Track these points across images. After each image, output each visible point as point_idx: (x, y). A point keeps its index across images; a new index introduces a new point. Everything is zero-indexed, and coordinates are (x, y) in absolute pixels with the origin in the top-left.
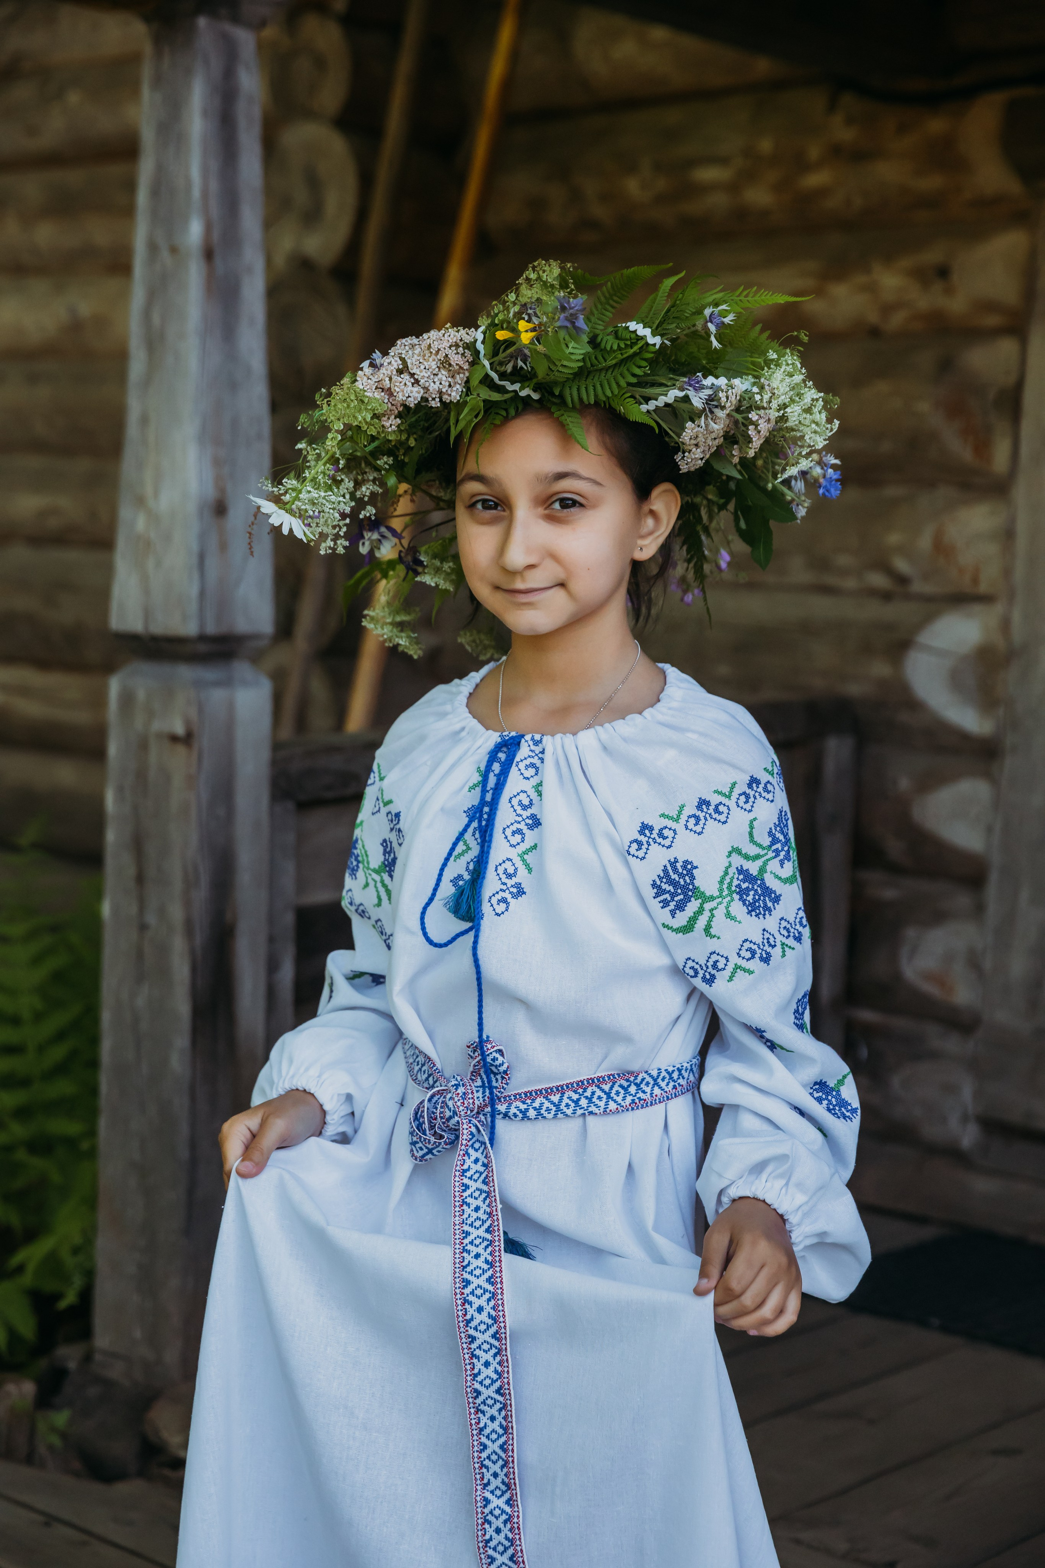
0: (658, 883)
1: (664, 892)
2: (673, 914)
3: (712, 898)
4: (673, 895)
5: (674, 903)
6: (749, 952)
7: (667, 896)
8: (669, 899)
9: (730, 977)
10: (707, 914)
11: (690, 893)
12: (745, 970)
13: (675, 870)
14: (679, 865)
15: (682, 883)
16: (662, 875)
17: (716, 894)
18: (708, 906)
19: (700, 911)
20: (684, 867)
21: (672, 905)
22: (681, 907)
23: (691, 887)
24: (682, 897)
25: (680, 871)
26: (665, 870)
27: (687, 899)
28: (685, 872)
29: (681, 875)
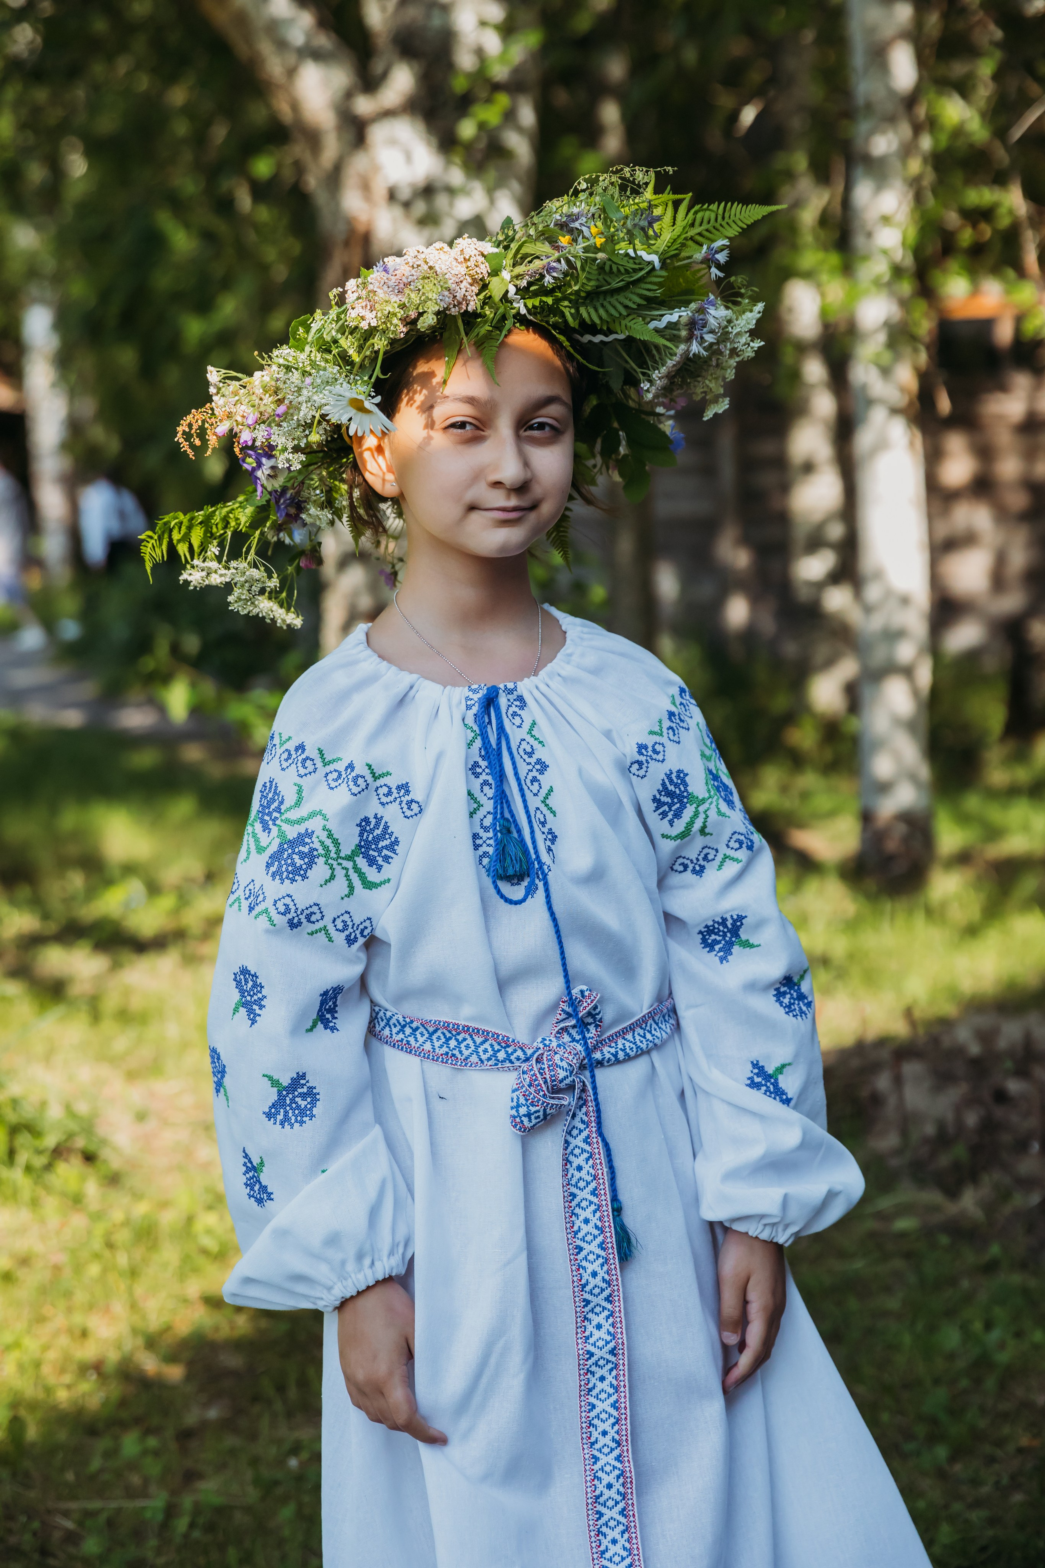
0: (658, 796)
1: (664, 804)
2: (671, 823)
3: (703, 801)
4: (670, 806)
5: (672, 813)
6: (737, 843)
7: (666, 808)
8: (667, 810)
9: (719, 866)
10: (702, 817)
11: (685, 800)
12: (732, 859)
13: (671, 781)
14: (674, 776)
15: (678, 792)
16: (661, 789)
17: (707, 795)
18: (701, 809)
19: (696, 814)
20: (678, 777)
21: (670, 816)
22: (678, 815)
23: (685, 794)
24: (678, 805)
25: (675, 780)
26: (663, 784)
27: (683, 807)
28: (679, 781)
29: (676, 785)
